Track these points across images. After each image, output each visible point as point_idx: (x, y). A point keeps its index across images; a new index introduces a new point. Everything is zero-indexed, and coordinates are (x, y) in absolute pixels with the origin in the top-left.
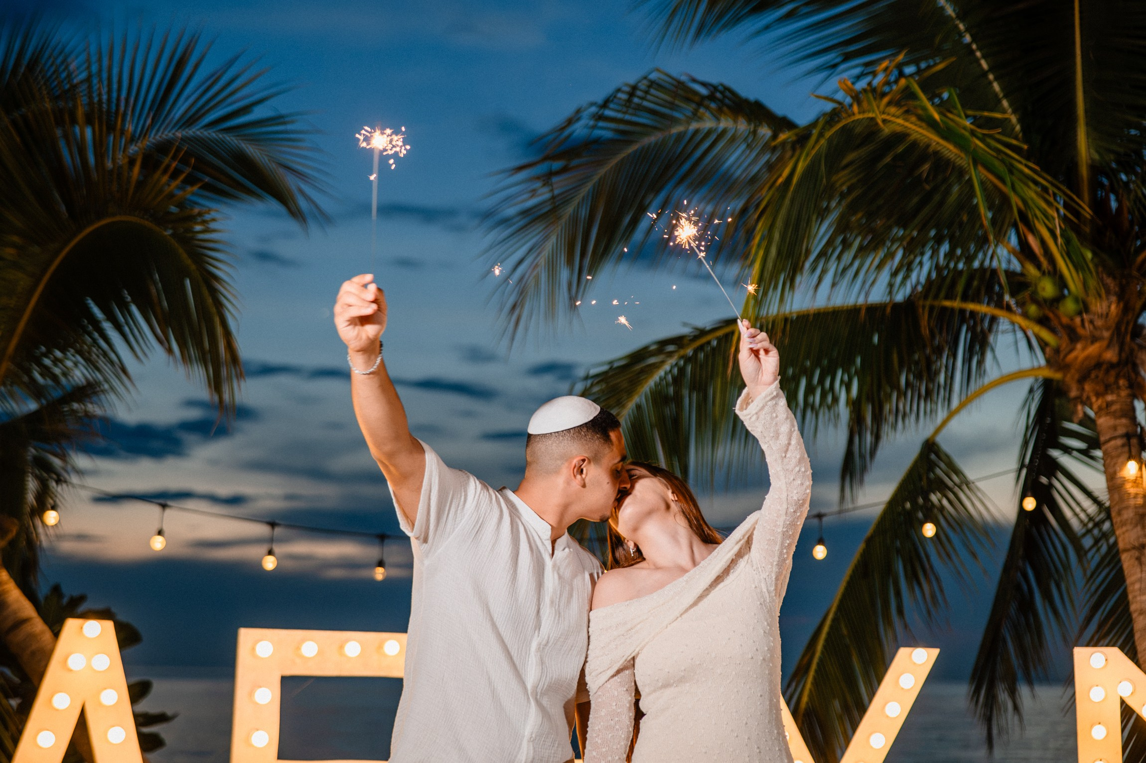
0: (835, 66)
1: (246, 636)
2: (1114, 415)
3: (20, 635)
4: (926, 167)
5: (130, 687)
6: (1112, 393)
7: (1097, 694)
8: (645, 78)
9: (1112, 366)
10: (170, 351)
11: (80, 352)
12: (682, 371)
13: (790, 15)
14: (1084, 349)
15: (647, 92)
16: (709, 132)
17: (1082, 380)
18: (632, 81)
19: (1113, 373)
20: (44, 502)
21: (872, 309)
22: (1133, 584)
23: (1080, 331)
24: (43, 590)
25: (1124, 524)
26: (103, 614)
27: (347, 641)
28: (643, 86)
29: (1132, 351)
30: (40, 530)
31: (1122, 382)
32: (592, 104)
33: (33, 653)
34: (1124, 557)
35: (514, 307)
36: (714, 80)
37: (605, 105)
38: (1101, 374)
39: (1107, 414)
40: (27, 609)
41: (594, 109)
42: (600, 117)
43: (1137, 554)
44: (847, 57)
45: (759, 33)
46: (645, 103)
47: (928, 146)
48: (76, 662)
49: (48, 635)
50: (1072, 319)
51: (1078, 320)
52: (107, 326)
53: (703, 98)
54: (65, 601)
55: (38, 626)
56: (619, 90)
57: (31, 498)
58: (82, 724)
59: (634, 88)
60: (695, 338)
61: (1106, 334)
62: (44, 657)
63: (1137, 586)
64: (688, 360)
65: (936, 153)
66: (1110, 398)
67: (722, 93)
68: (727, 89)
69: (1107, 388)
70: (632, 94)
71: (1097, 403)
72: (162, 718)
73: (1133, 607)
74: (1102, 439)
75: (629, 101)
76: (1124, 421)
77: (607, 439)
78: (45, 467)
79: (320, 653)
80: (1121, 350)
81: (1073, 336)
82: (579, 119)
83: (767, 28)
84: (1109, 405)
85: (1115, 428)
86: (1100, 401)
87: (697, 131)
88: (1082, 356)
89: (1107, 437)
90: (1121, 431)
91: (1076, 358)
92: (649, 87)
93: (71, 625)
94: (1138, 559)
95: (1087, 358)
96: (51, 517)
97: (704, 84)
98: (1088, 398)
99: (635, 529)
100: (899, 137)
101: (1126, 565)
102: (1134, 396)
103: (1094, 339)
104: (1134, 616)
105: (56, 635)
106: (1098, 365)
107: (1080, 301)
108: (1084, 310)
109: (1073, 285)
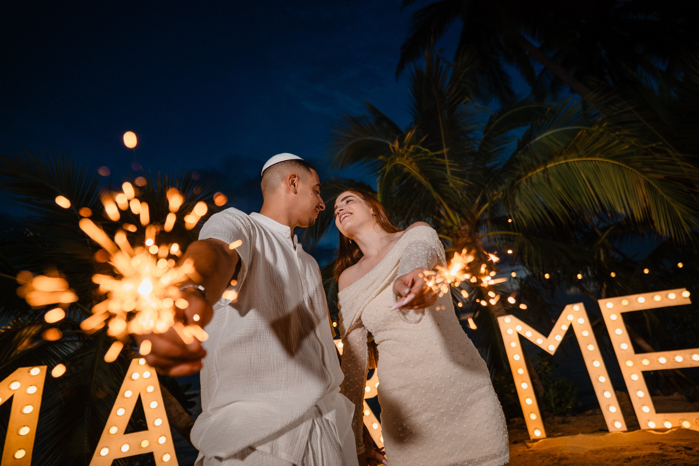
7: (510, 331)
48: (135, 376)
100: (408, 174)
103: (464, 237)
107: (458, 226)
108: (459, 229)
109: (455, 222)
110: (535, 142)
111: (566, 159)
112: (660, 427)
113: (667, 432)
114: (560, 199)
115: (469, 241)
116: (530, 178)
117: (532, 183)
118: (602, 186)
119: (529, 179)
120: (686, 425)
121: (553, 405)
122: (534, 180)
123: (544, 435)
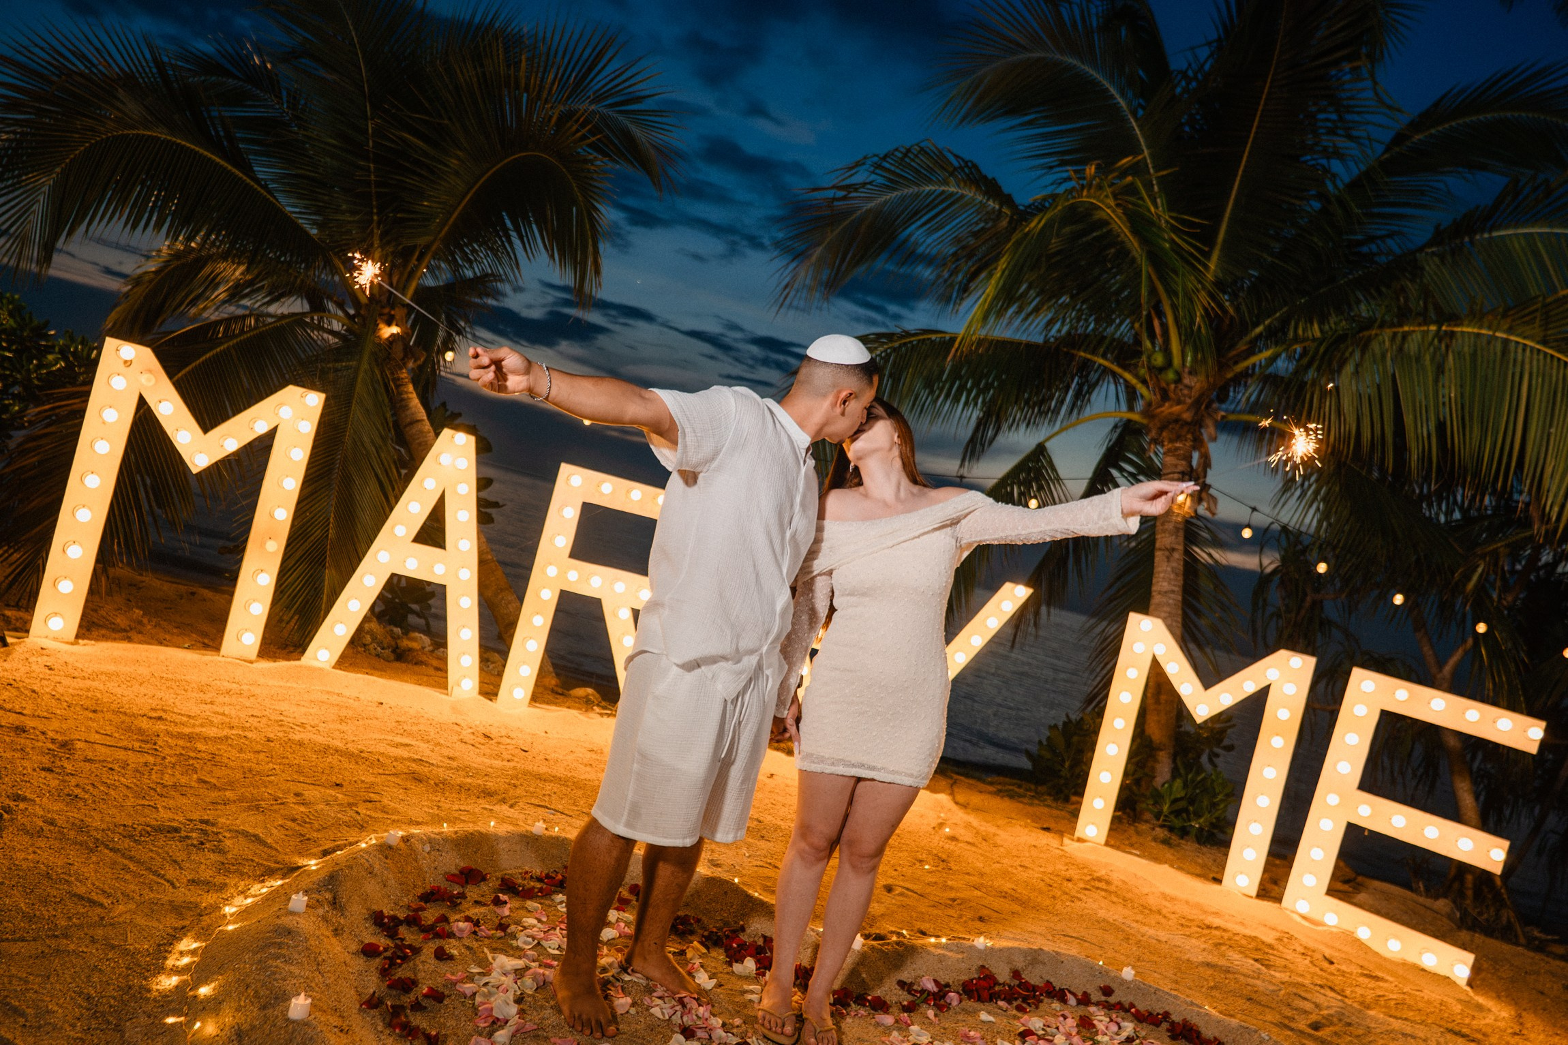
0: (1051, 168)
1: (565, 469)
2: (1178, 457)
3: (415, 429)
4: (1113, 250)
5: (478, 480)
6: (1181, 441)
7: (1139, 648)
8: (917, 145)
9: (1187, 423)
10: (552, 256)
11: (492, 249)
12: (888, 356)
13: (1030, 123)
14: (1171, 406)
15: (916, 156)
16: (952, 194)
17: (1162, 429)
18: (908, 145)
19: (1186, 429)
20: (448, 345)
21: (1029, 346)
22: (1159, 572)
23: (1172, 395)
24: (435, 403)
25: (1164, 531)
26: (470, 430)
27: (633, 488)
28: (916, 150)
29: (1203, 416)
30: (442, 363)
31: (1189, 436)
32: (877, 156)
33: (420, 444)
34: (1158, 554)
35: (786, 286)
36: (967, 157)
37: (885, 158)
38: (1177, 427)
39: (1174, 455)
40: (422, 413)
41: (876, 159)
42: (879, 166)
43: (1167, 553)
44: (1063, 163)
45: (1004, 131)
46: (912, 163)
47: (1119, 236)
48: (445, 459)
49: (432, 434)
50: (1168, 384)
51: (1173, 386)
52: (513, 234)
53: (955, 169)
54: (448, 413)
55: (427, 426)
56: (896, 150)
57: (439, 341)
58: (442, 498)
59: (909, 150)
60: (902, 337)
61: (1189, 401)
62: (427, 447)
63: (1162, 575)
64: (894, 349)
65: (1123, 242)
66: (1178, 445)
67: (970, 168)
68: (975, 166)
69: (1178, 438)
70: (906, 155)
71: (1168, 445)
72: (496, 505)
73: (1154, 588)
74: (1164, 471)
75: (902, 159)
76: (1184, 463)
77: (871, 382)
78: (452, 325)
79: (613, 493)
80: (1196, 413)
81: (1165, 396)
82: (864, 164)
83: (1012, 128)
84: (1177, 449)
85: (1176, 466)
86: (1170, 445)
87: (943, 192)
88: (1167, 412)
89: (1169, 471)
90: (1180, 469)
91: (1162, 412)
92: (919, 152)
93: (446, 433)
94: (1168, 558)
95: (1170, 414)
96: (449, 356)
97: (956, 156)
98: (1162, 442)
99: (860, 458)
101: (1157, 560)
102: (1194, 448)
103: (1179, 402)
104: (1154, 594)
105: (437, 435)
106: (1176, 421)
107: (1178, 373)
108: (1179, 380)
109: (1177, 361)
110: (1491, 238)
111: (1510, 330)
112: (1315, 916)
113: (1320, 928)
114: (1442, 419)
115: (1187, 416)
116: (1405, 336)
117: (1401, 349)
118: (1549, 435)
119: (1399, 337)
120: (1363, 934)
121: (1166, 808)
122: (1412, 346)
123: (1103, 840)
